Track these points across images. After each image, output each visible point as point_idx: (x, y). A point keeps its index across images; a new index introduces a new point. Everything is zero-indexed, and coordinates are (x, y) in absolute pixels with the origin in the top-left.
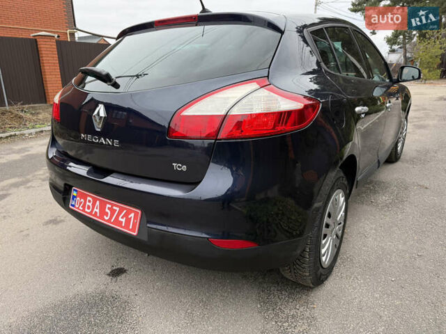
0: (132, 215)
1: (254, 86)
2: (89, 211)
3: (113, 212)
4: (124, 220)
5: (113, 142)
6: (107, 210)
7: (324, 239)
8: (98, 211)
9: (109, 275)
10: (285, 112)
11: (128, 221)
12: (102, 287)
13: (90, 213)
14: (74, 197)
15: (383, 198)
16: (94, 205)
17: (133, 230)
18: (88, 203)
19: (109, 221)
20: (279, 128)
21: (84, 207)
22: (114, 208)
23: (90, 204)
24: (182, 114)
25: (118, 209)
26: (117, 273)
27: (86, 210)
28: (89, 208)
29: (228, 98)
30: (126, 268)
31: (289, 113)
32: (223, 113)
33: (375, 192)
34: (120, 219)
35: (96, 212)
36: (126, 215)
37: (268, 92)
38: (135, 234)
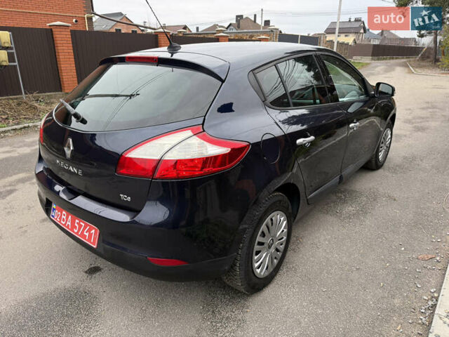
0: (93, 231)
1: (189, 133)
2: (64, 223)
3: (80, 226)
4: (87, 234)
5: (78, 171)
6: (76, 225)
7: (256, 255)
8: (70, 224)
9: (86, 272)
10: (211, 157)
11: (90, 235)
12: (79, 283)
13: (65, 225)
14: (54, 209)
15: (349, 209)
16: (67, 218)
17: (94, 243)
18: (63, 217)
19: (77, 233)
20: (206, 170)
21: (60, 218)
22: (81, 223)
23: (65, 217)
24: (127, 156)
25: (83, 224)
26: (93, 271)
27: (62, 222)
28: (64, 221)
29: (165, 144)
30: (101, 267)
31: (216, 158)
32: (158, 158)
33: (345, 202)
34: (85, 233)
35: (68, 225)
36: (89, 231)
37: (199, 139)
38: (95, 247)
